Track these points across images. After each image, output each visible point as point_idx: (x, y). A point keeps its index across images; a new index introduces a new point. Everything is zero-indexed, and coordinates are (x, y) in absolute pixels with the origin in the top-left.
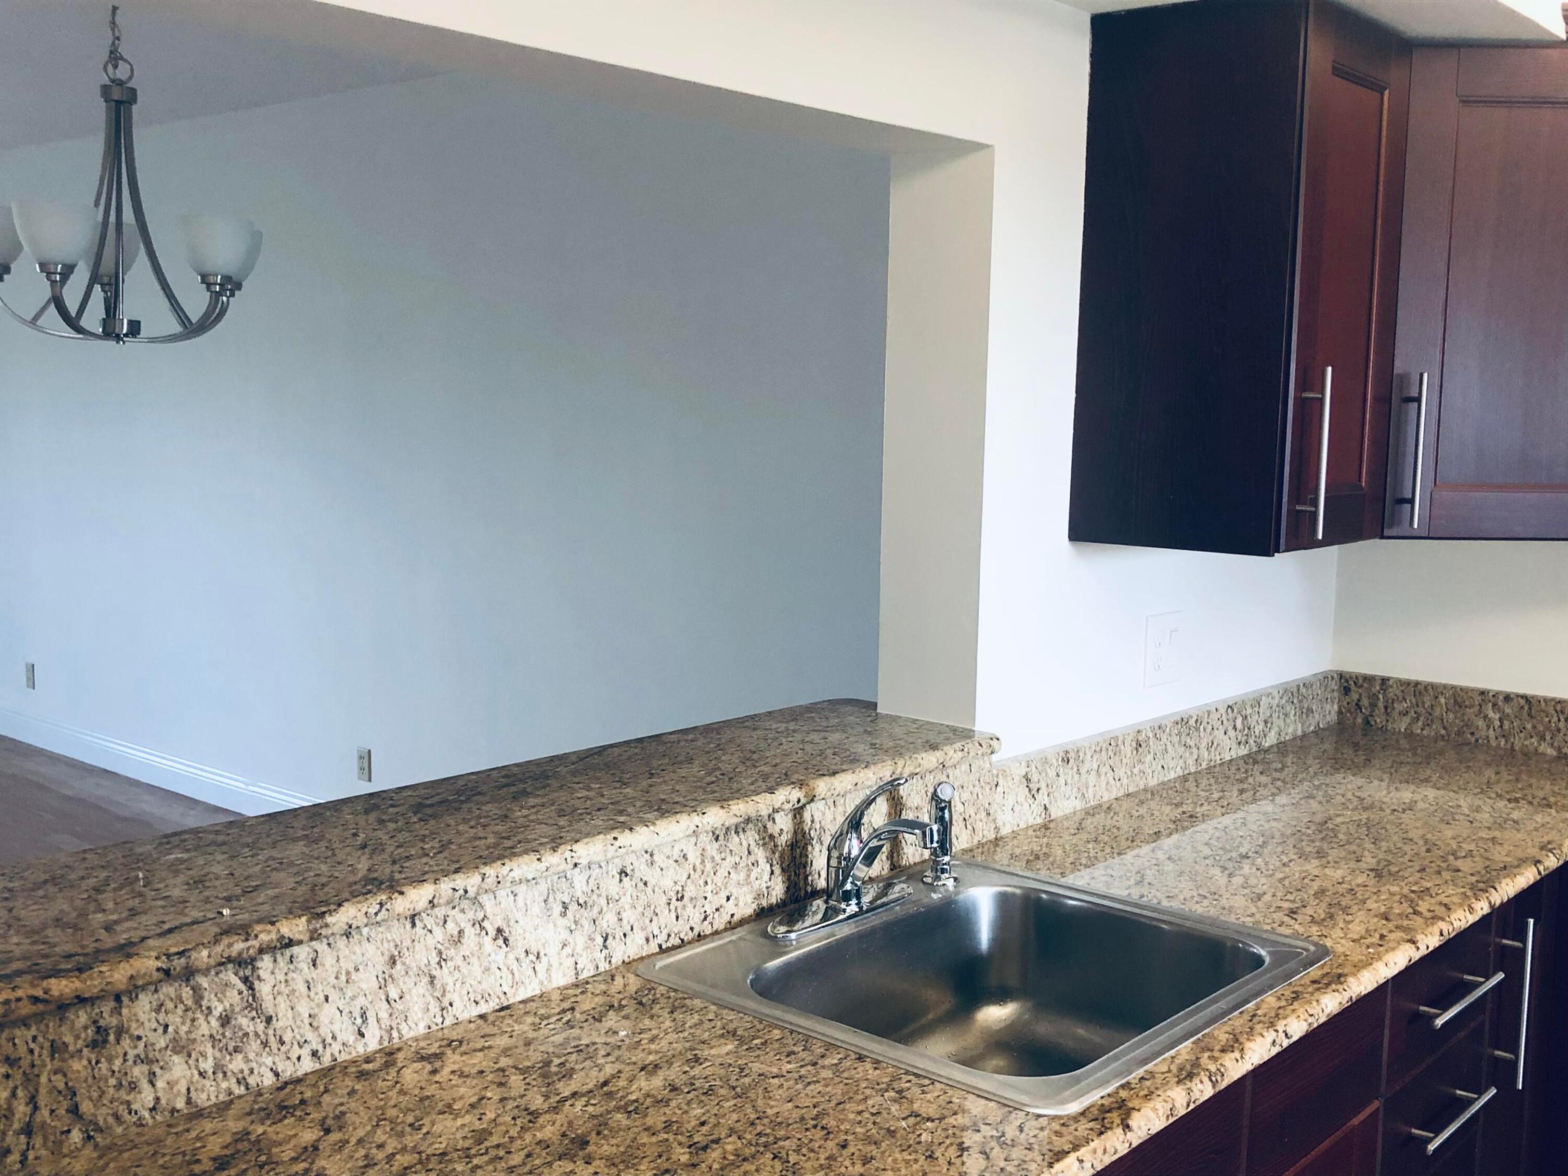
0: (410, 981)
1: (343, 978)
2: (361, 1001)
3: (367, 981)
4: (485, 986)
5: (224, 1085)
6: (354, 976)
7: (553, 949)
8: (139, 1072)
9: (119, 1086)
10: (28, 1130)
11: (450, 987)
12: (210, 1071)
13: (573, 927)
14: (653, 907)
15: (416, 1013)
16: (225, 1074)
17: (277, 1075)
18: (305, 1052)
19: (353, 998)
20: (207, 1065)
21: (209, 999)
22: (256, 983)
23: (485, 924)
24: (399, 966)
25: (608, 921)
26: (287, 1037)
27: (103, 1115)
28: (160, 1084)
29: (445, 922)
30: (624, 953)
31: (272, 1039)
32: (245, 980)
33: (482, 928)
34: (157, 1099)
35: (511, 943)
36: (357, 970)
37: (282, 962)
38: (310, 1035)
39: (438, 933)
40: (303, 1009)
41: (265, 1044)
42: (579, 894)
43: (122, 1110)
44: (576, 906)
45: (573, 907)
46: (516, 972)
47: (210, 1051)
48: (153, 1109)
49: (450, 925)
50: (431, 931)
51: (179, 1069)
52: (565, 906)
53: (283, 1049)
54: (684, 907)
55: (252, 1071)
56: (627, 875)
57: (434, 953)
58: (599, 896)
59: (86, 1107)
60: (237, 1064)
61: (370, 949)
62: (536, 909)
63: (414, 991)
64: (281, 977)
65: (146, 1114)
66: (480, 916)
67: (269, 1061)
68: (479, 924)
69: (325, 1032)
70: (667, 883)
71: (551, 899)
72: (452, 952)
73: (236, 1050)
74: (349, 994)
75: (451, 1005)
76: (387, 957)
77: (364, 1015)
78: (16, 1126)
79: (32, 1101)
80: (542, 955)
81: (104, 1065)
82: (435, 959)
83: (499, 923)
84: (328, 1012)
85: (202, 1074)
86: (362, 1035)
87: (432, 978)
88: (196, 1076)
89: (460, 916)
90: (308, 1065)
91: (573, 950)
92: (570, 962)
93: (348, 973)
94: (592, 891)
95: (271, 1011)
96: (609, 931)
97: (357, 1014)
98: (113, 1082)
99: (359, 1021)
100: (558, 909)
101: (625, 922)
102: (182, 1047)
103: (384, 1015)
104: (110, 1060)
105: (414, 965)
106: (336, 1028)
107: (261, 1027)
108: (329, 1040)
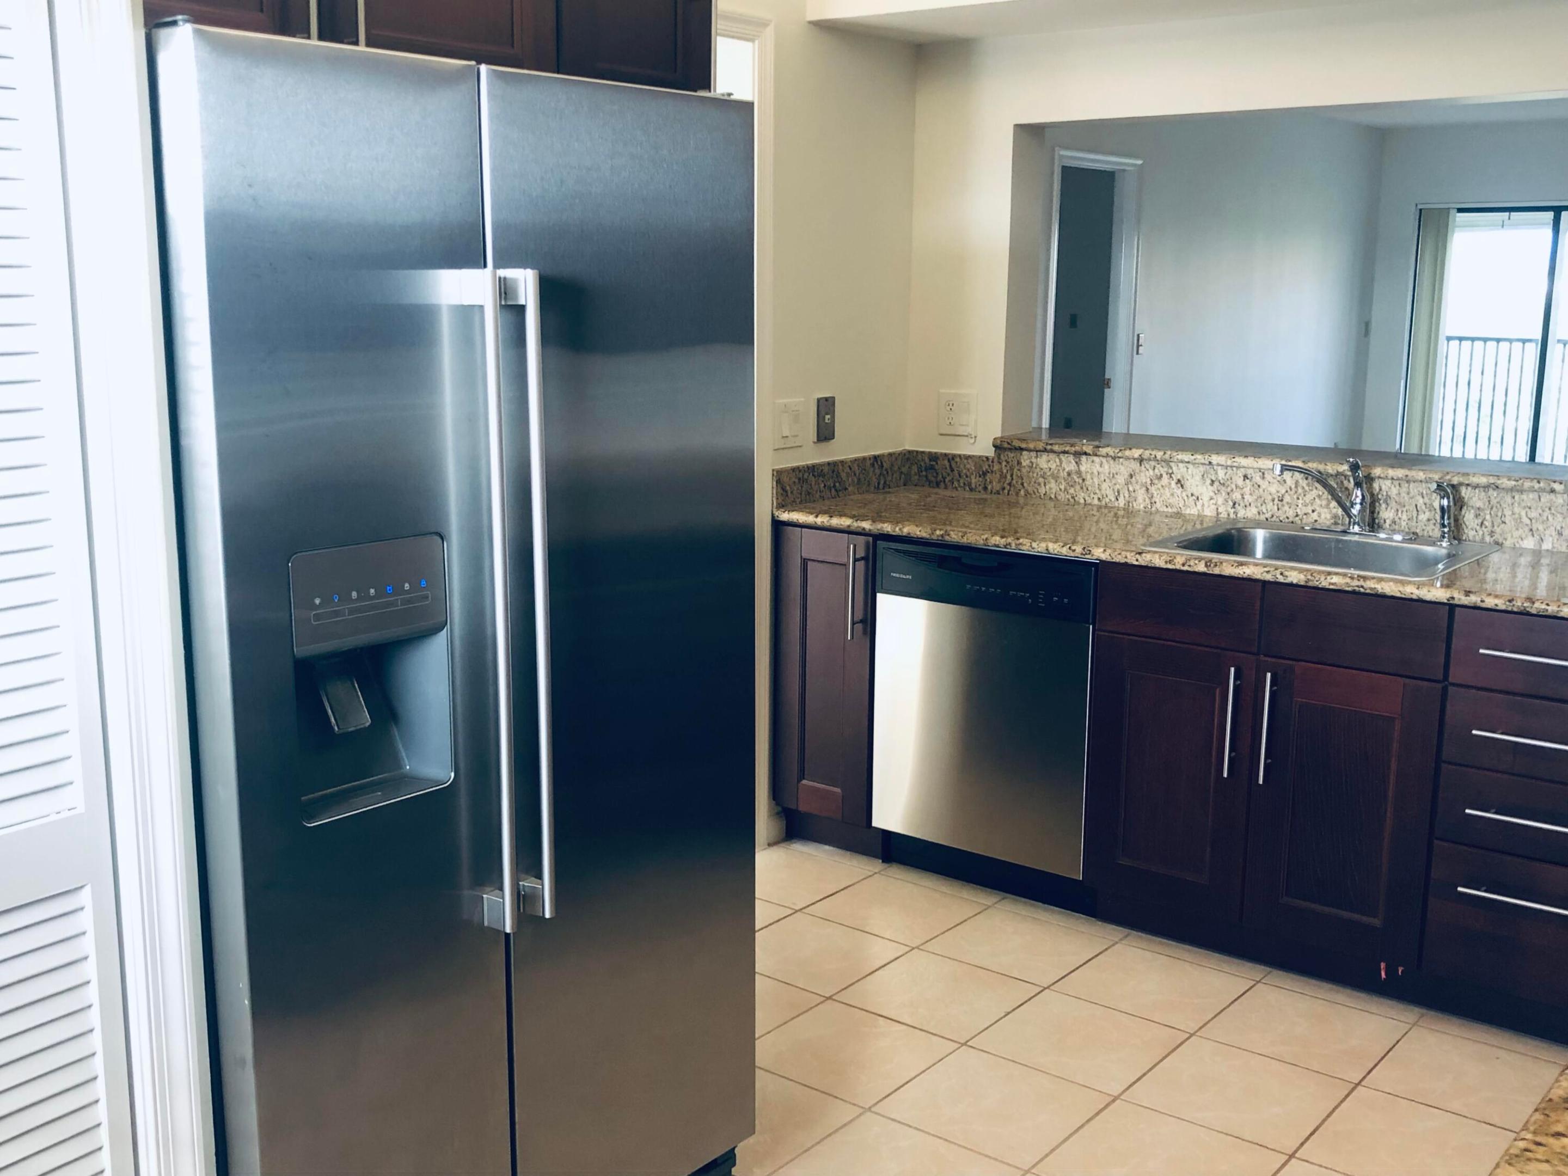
0: (1137, 487)
1: (1111, 475)
2: (1118, 486)
3: (1121, 480)
4: (1171, 501)
5: (1067, 496)
6: (1116, 476)
7: (1205, 499)
8: (1041, 480)
9: (1035, 482)
10: (1010, 484)
11: (1155, 495)
12: (1063, 490)
13: (1216, 492)
14: (1263, 499)
15: (1140, 499)
16: (1068, 493)
17: (1085, 501)
18: (1096, 497)
19: (1115, 484)
20: (1062, 487)
21: (1064, 465)
22: (1080, 466)
23: (1173, 475)
24: (1134, 479)
25: (1236, 496)
26: (1090, 488)
27: (1030, 489)
28: (1047, 487)
29: (1154, 469)
30: (1245, 514)
31: (1084, 487)
32: (1076, 463)
33: (1171, 477)
34: (1046, 492)
35: (1184, 486)
36: (1117, 474)
37: (1090, 461)
38: (1097, 491)
39: (1151, 472)
40: (1096, 480)
41: (1082, 488)
42: (1220, 478)
43: (1036, 490)
44: (1218, 483)
45: (1216, 484)
46: (1186, 500)
47: (1063, 483)
48: (1044, 494)
49: (1156, 470)
50: (1148, 470)
51: (1053, 484)
52: (1213, 482)
53: (1088, 492)
54: (1283, 505)
55: (1076, 496)
56: (1248, 478)
57: (1149, 479)
58: (1232, 483)
59: (1025, 484)
60: (1072, 491)
61: (1122, 468)
62: (1198, 478)
63: (1139, 491)
64: (1089, 466)
65: (1042, 495)
66: (1170, 471)
67: (1083, 494)
68: (1170, 475)
69: (1103, 492)
70: (1273, 489)
71: (1205, 476)
72: (1156, 481)
73: (1072, 486)
74: (1113, 482)
75: (1155, 503)
76: (1129, 473)
77: (1118, 492)
78: (1007, 482)
79: (1012, 476)
80: (1200, 498)
81: (1031, 474)
82: (1149, 482)
83: (1179, 477)
84: (1105, 486)
85: (1060, 490)
86: (1117, 499)
87: (1147, 489)
88: (1058, 489)
89: (1161, 469)
90: (1096, 502)
91: (1216, 502)
92: (1214, 507)
93: (1113, 474)
94: (1228, 479)
95: (1084, 477)
96: (1236, 500)
97: (1116, 490)
98: (1033, 480)
99: (1116, 494)
100: (1209, 482)
101: (1246, 500)
102: (1056, 478)
103: (1127, 495)
104: (1033, 473)
105: (1140, 481)
106: (1108, 492)
107: (1081, 481)
108: (1105, 496)
